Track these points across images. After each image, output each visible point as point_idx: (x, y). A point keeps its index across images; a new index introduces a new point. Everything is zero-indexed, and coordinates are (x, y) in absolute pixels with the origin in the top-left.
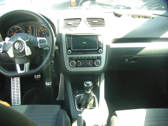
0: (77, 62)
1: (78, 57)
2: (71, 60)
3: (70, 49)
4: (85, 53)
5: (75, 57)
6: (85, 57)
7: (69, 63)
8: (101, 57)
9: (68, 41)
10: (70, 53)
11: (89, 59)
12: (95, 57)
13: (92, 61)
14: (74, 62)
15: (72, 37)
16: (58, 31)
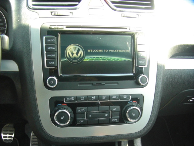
0: (74, 112)
1: (77, 98)
2: (56, 106)
3: (54, 72)
4: (100, 84)
5: (70, 97)
6: (99, 98)
7: (52, 115)
8: (142, 96)
9: (49, 48)
10: (54, 86)
11: (109, 102)
12: (128, 96)
13: (118, 107)
14: (67, 112)
15: (59, 35)
16: (19, 18)
